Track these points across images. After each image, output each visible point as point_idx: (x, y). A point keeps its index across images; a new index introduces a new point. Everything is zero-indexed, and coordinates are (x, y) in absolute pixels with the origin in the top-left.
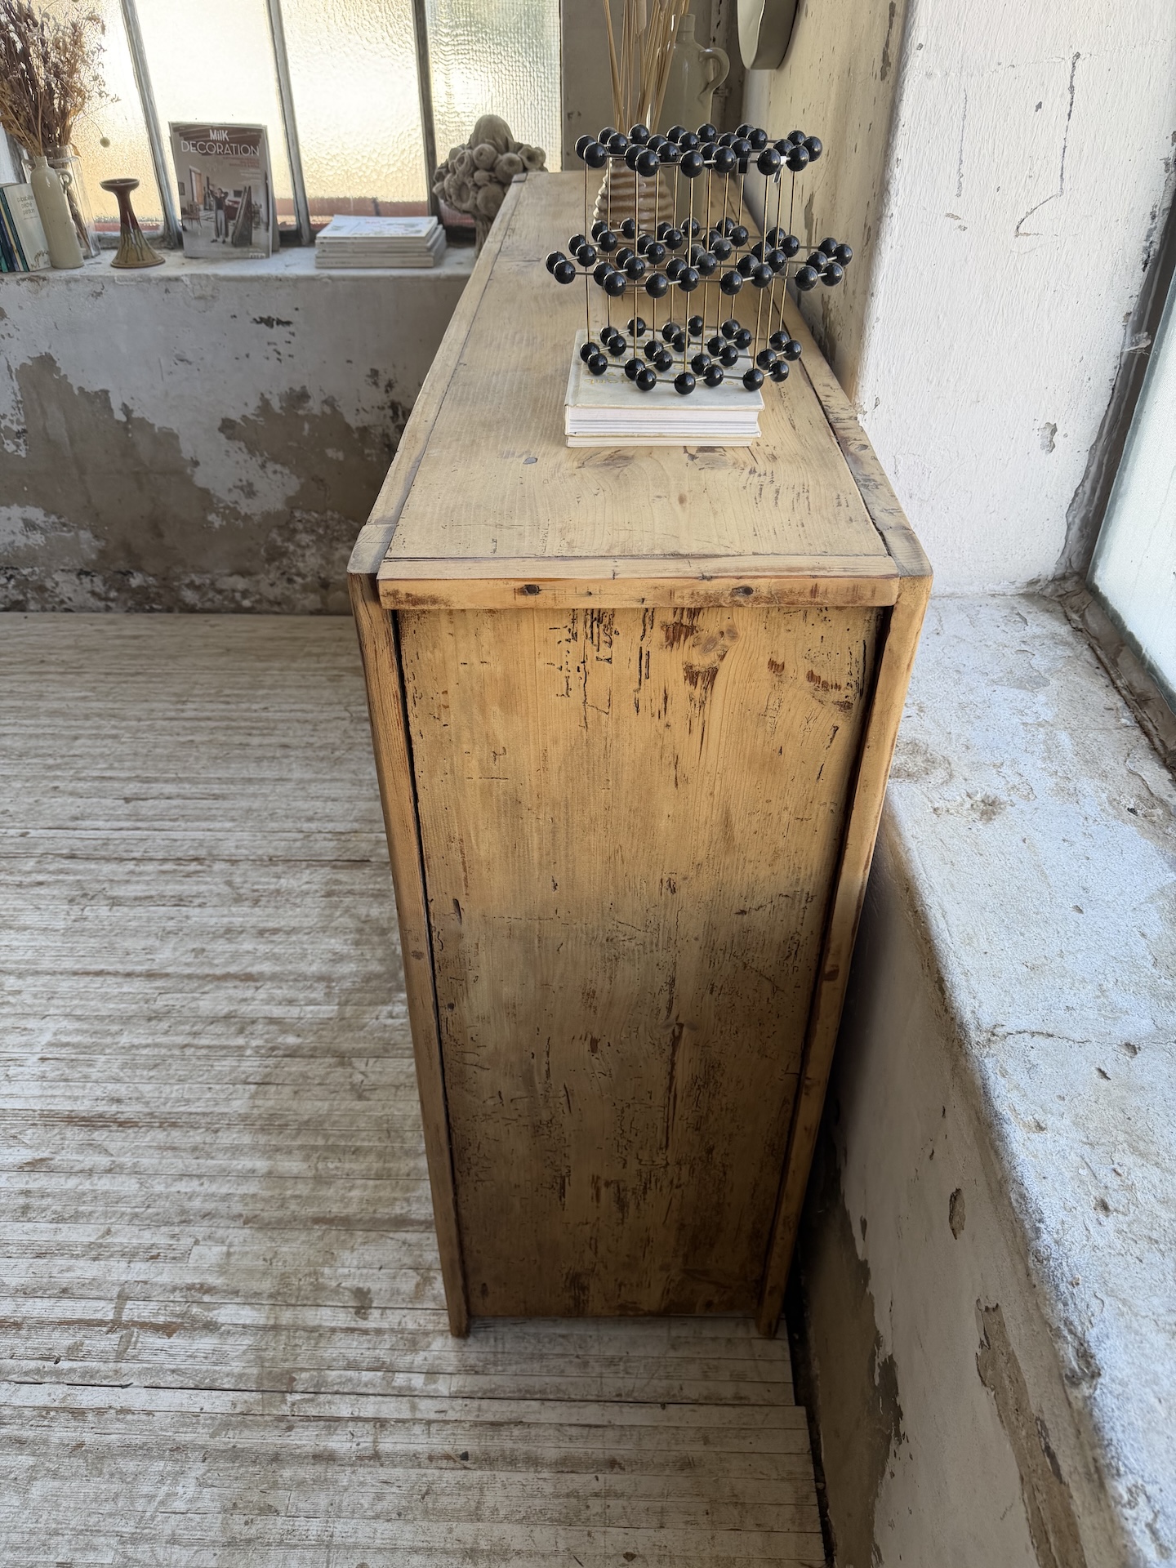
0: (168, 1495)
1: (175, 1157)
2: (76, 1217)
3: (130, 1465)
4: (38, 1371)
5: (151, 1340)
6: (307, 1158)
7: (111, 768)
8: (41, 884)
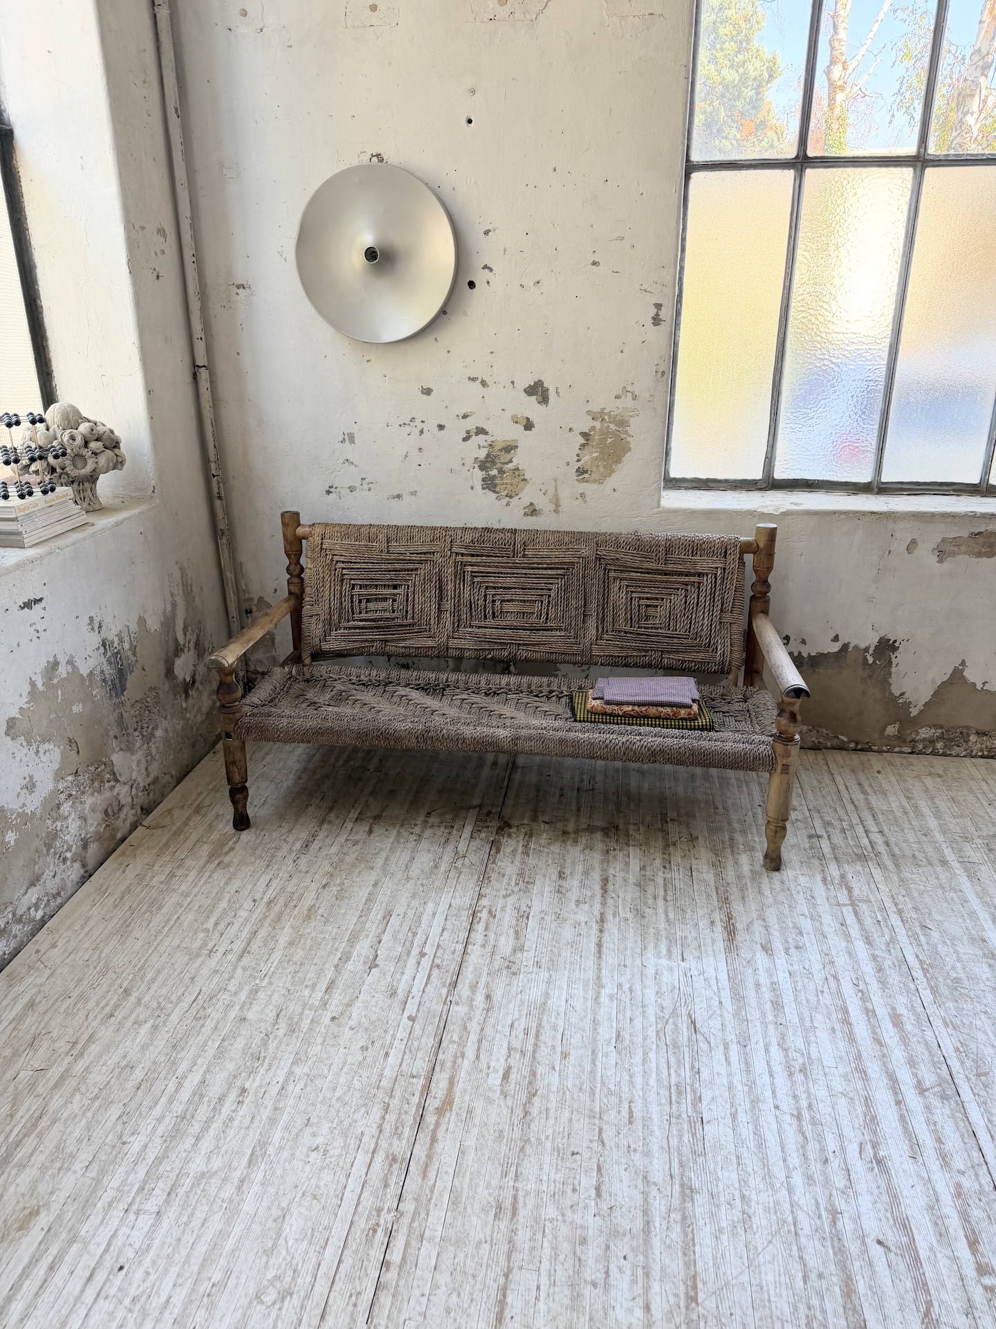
1: (748, 896)
5: (856, 893)
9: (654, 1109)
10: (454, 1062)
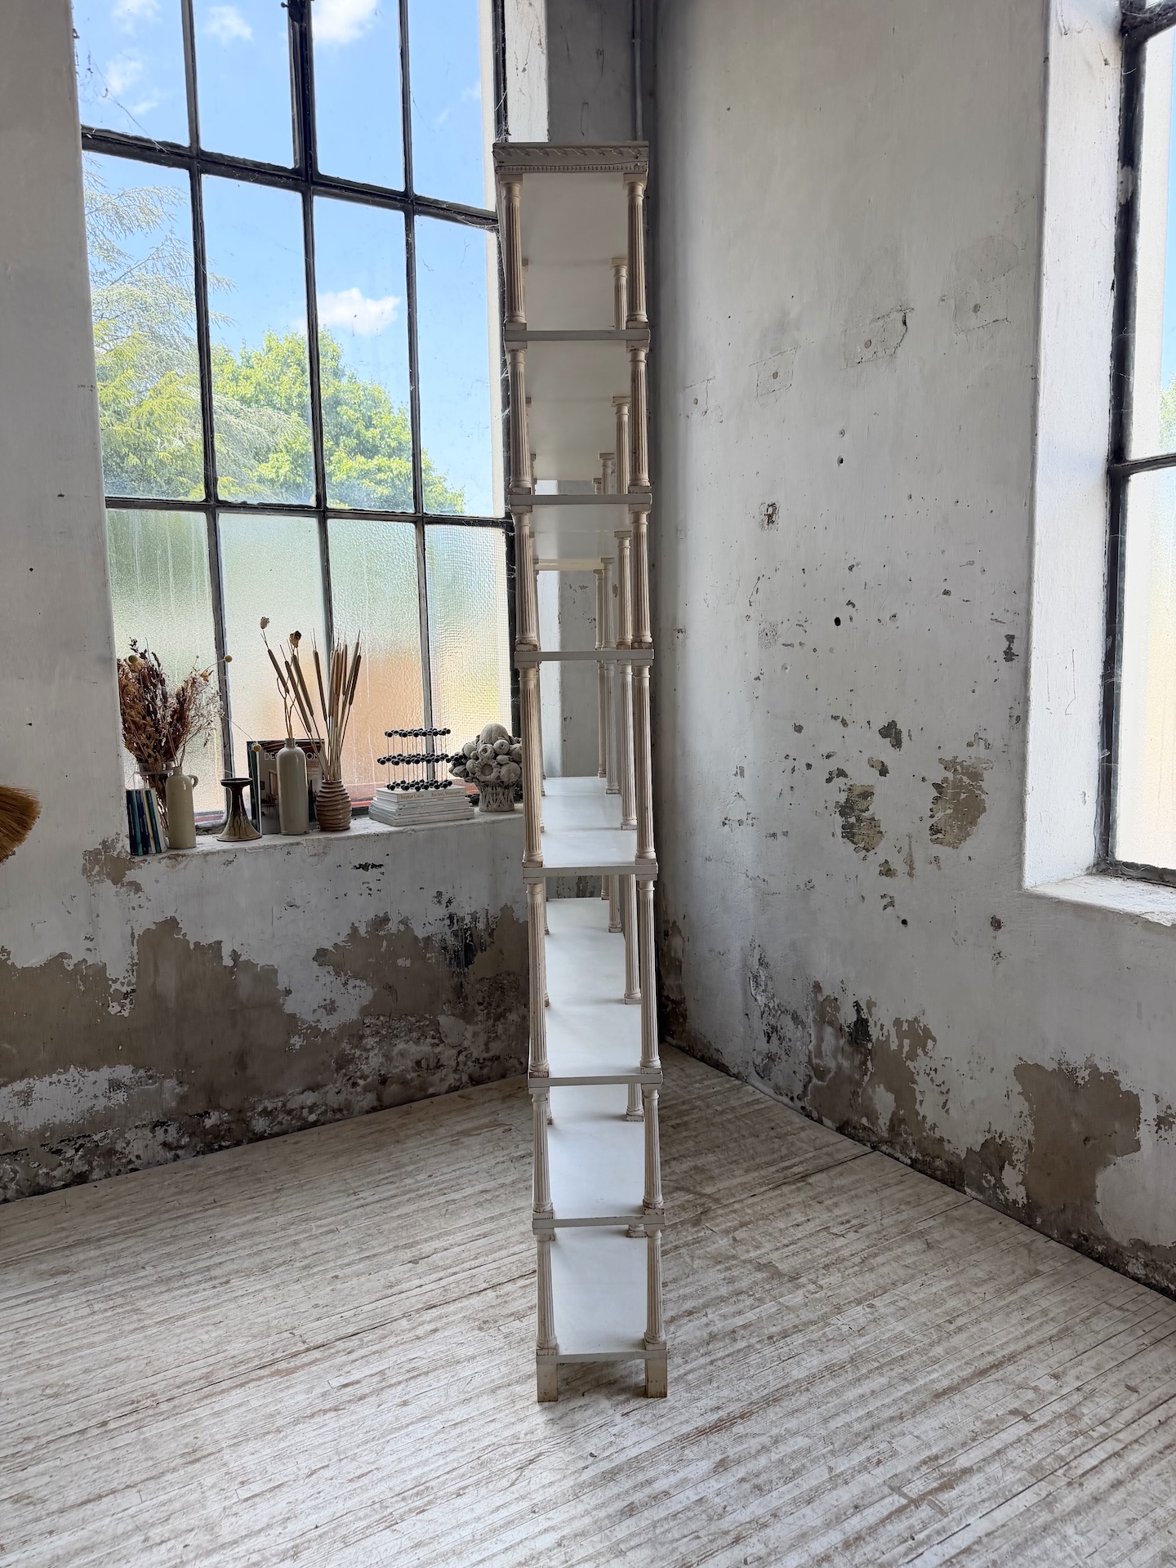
0: (1076, 1549)
1: (805, 1413)
2: (797, 1473)
3: (1035, 1551)
4: (911, 1549)
5: (946, 1496)
6: (882, 1375)
7: (362, 1250)
8: (435, 1330)
9: (383, 1487)
10: (338, 1352)
